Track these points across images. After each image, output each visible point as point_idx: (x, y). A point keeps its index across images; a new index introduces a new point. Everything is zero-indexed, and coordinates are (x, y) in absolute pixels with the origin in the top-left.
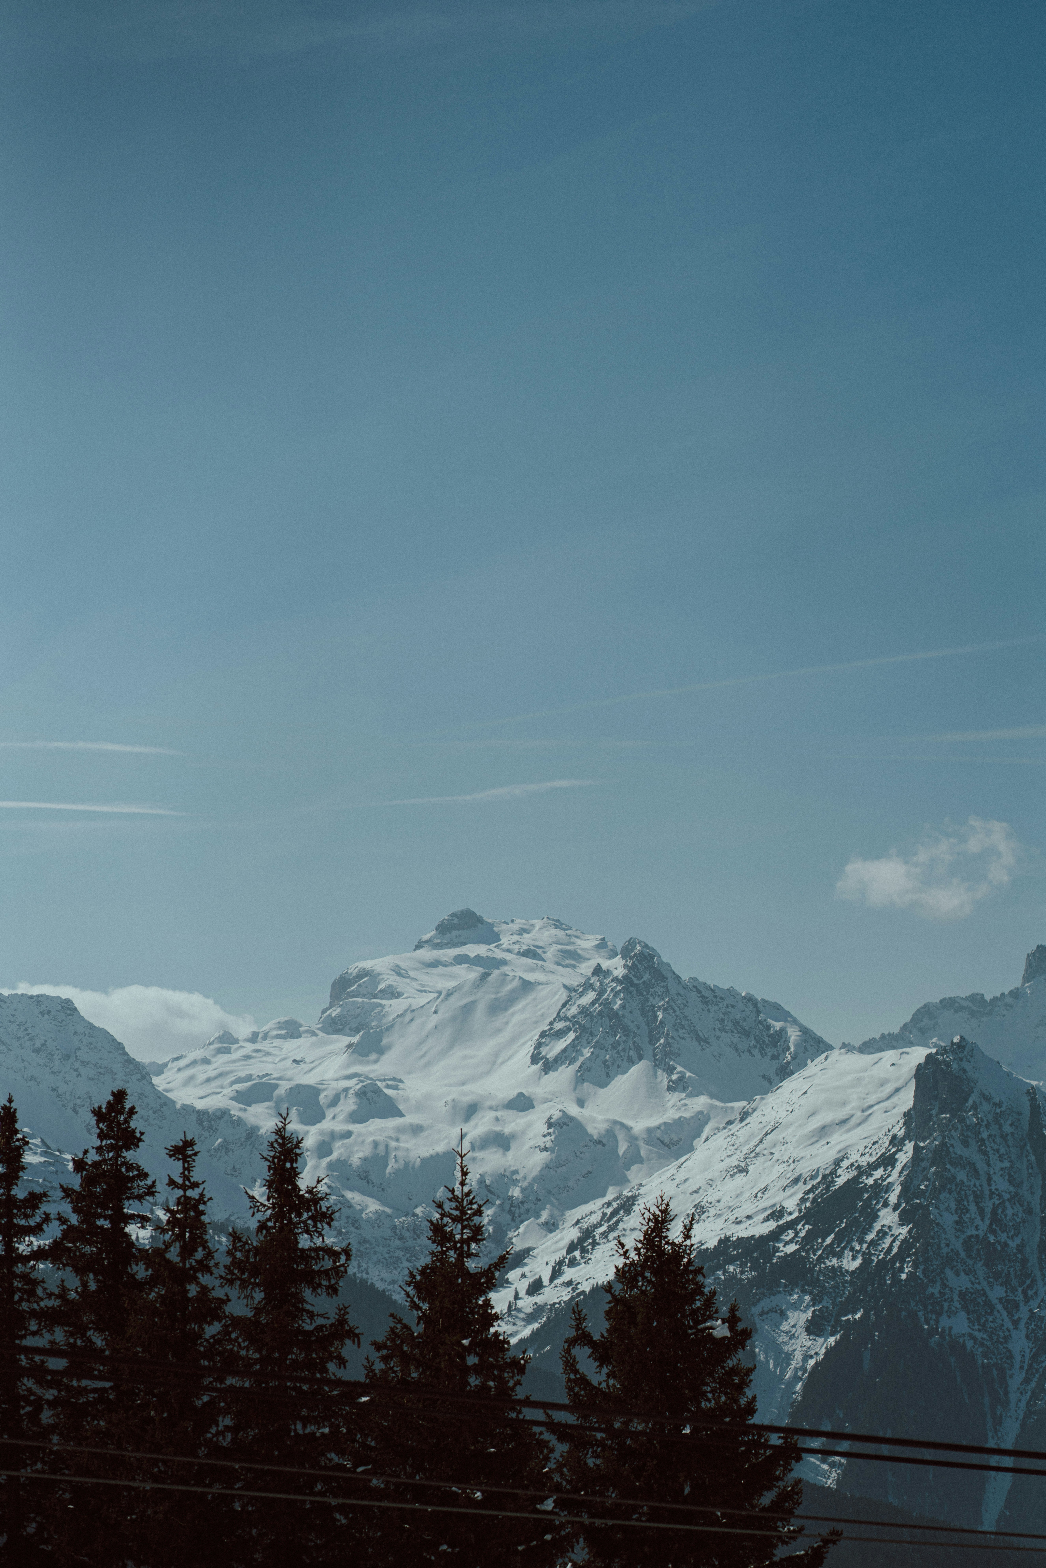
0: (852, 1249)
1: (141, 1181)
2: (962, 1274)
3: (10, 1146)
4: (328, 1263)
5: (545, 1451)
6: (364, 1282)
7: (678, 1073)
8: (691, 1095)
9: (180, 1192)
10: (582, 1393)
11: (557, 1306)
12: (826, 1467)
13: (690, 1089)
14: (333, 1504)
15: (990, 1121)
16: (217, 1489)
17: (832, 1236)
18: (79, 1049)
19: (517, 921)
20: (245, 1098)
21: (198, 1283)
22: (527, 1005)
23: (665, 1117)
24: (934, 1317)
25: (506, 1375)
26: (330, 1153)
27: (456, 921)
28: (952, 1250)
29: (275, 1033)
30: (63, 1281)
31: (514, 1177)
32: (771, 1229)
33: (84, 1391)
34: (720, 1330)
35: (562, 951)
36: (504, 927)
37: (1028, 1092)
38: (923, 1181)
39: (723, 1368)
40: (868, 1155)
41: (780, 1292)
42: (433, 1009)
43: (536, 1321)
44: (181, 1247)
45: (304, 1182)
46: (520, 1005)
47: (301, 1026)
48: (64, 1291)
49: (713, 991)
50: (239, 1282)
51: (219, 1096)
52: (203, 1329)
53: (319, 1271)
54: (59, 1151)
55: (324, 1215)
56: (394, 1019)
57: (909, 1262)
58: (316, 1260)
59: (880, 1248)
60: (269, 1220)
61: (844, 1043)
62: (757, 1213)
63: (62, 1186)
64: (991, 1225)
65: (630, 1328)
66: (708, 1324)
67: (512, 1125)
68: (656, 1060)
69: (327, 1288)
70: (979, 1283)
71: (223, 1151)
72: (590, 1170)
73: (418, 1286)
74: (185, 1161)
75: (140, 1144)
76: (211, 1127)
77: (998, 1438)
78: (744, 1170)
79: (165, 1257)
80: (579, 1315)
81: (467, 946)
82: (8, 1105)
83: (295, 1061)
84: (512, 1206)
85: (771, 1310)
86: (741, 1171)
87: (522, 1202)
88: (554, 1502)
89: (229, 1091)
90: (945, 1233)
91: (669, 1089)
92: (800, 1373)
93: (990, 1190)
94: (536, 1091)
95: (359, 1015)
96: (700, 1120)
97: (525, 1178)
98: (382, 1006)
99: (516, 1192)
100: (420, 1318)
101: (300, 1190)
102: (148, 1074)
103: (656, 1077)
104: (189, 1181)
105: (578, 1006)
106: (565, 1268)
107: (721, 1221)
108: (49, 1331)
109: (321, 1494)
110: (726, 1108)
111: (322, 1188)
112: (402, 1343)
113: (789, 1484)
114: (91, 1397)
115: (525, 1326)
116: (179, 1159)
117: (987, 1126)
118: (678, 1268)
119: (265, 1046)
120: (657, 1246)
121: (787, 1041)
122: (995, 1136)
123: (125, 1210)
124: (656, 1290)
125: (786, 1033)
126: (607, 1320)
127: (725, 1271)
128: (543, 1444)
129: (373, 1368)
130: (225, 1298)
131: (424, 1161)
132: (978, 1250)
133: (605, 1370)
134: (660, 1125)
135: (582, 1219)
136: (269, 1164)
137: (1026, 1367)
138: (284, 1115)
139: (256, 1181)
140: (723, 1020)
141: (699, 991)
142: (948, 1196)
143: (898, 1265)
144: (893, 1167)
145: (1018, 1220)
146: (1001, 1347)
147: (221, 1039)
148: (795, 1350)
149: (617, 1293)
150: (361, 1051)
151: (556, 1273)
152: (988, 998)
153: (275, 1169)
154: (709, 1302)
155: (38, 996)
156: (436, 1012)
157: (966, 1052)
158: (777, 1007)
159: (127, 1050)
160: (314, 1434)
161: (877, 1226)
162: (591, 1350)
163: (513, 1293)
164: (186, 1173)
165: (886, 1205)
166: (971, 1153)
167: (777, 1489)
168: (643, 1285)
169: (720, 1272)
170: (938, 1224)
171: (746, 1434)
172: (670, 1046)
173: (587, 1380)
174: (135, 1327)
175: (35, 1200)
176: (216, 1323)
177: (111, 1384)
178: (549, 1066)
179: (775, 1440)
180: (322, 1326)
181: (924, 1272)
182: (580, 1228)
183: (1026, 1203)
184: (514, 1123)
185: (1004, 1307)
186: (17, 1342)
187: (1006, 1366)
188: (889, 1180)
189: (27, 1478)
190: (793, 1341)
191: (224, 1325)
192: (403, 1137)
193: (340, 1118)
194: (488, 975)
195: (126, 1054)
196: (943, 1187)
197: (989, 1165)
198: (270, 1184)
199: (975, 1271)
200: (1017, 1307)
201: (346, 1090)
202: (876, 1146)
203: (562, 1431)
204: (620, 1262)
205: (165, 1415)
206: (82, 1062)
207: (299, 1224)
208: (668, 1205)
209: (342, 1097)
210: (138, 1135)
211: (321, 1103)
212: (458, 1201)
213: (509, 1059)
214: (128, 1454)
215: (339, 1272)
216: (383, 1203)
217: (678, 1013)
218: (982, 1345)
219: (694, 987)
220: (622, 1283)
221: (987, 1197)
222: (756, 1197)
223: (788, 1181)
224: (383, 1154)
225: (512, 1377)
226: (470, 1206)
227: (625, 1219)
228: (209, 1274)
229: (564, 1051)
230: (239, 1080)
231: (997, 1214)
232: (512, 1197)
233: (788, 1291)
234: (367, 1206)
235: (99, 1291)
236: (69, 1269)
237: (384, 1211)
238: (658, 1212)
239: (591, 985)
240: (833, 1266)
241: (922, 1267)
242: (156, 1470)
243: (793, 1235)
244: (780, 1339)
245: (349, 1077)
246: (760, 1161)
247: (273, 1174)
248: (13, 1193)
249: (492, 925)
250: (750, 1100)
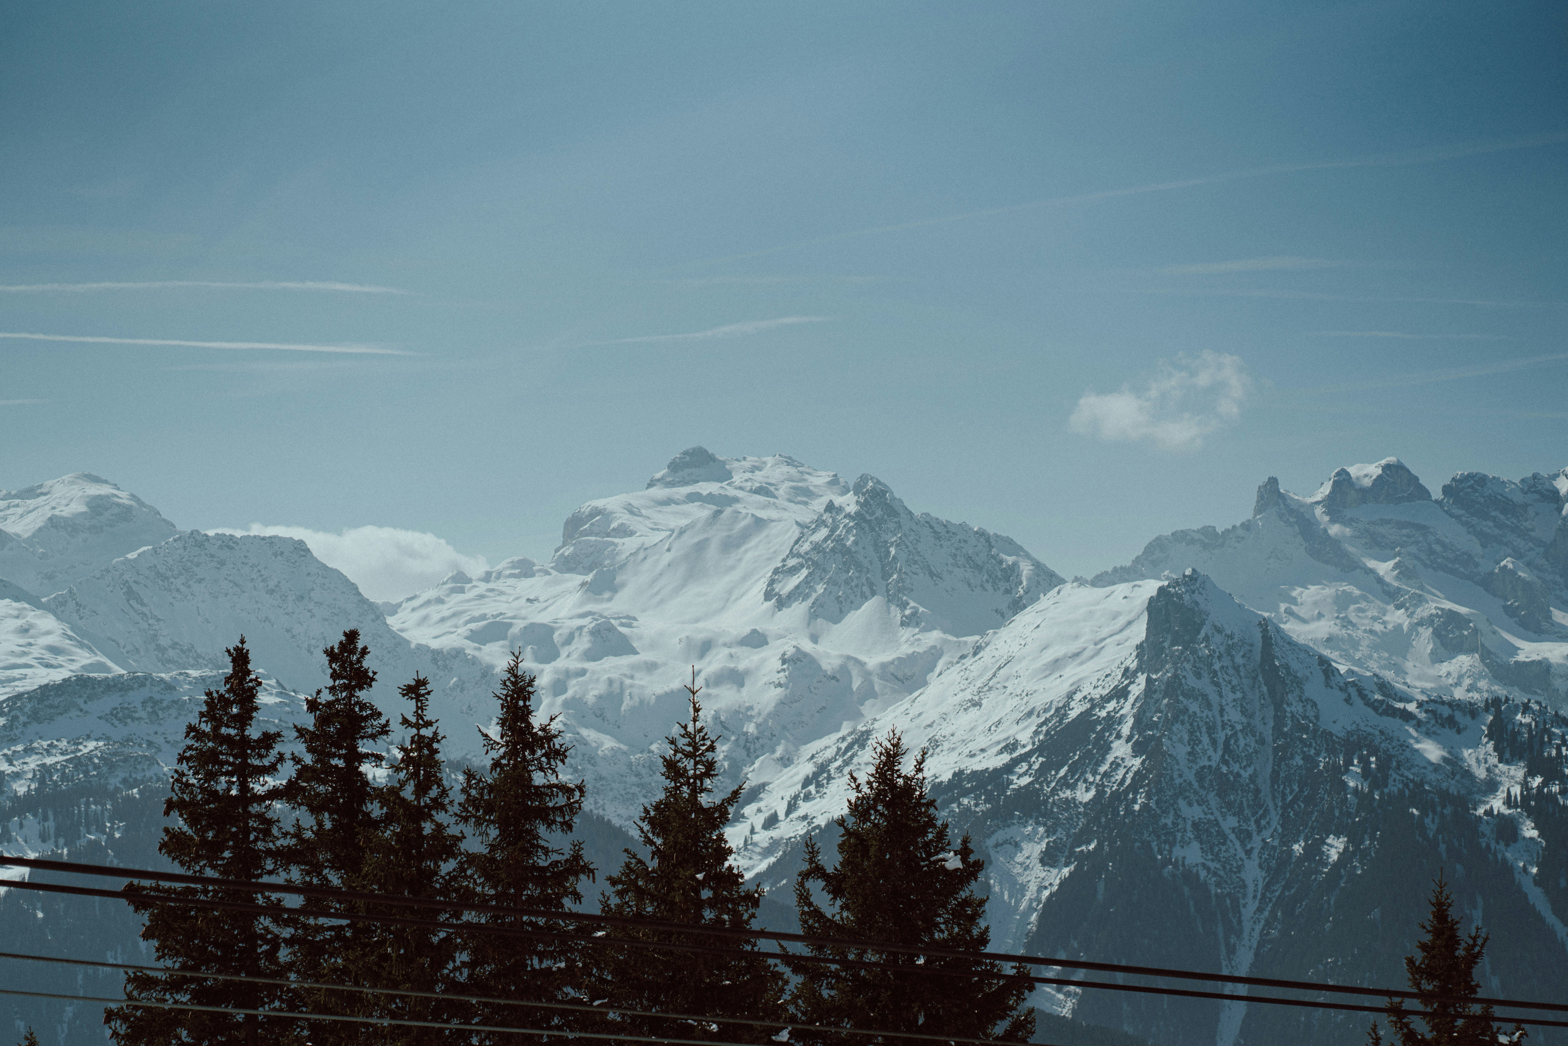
0: (1085, 781)
1: (375, 720)
2: (1195, 804)
3: (244, 687)
4: (561, 800)
5: (780, 983)
6: (600, 819)
7: (912, 608)
8: (925, 630)
9: (414, 731)
10: (816, 925)
11: (793, 840)
12: (1061, 996)
13: (923, 624)
14: (570, 1037)
15: (1222, 652)
16: (455, 1024)
17: (1066, 768)
18: (313, 589)
19: (749, 458)
20: (480, 637)
21: (433, 821)
22: (760, 541)
23: (898, 651)
24: (1167, 847)
25: (740, 908)
26: (565, 691)
27: (688, 458)
28: (1185, 781)
29: (508, 572)
30: (298, 820)
31: (749, 713)
32: (1005, 762)
33: (319, 929)
34: (953, 862)
35: (793, 488)
36: (736, 464)
37: (1260, 624)
38: (1155, 712)
39: (955, 899)
40: (1100, 688)
41: (1013, 824)
42: (667, 547)
43: (772, 855)
44: (415, 786)
45: (538, 720)
46: (753, 542)
47: (534, 565)
48: (299, 830)
49: (945, 526)
50: (474, 820)
51: (453, 636)
52: (439, 867)
53: (554, 807)
54: (294, 691)
55: (557, 753)
56: (627, 558)
57: (1142, 793)
58: (550, 796)
59: (1113, 780)
60: (503, 757)
61: (1076, 577)
62: (990, 746)
63: (295, 727)
64: (1223, 756)
65: (863, 861)
66: (941, 856)
67: (747, 661)
68: (889, 595)
69: (562, 824)
70: (1212, 814)
71: (459, 690)
72: (824, 704)
73: (652, 822)
74: (418, 700)
75: (373, 683)
76: (446, 666)
77: (1232, 967)
78: (977, 704)
79: (399, 795)
80: (812, 848)
81: (700, 483)
82: (240, 646)
83: (528, 600)
84: (747, 741)
85: (1006, 842)
86: (974, 705)
87: (757, 738)
88: (789, 1033)
89: (463, 631)
90: (1178, 764)
91: (903, 624)
92: (1034, 904)
93: (1223, 721)
94: (771, 627)
95: (591, 554)
96: (934, 654)
97: (759, 714)
98: (616, 545)
99: (751, 728)
100: (654, 853)
101: (533, 728)
102: (382, 614)
103: (889, 612)
104: (423, 720)
105: (811, 543)
106: (800, 802)
107: (954, 755)
108: (285, 870)
109: (558, 1028)
110: (960, 642)
111: (555, 727)
112: (637, 878)
113: (1022, 1014)
114: (328, 934)
115: (761, 860)
116: (412, 698)
117: (1219, 658)
118: (910, 801)
119: (499, 585)
120: (889, 779)
121: (1019, 575)
122: (1227, 667)
123: (360, 749)
124: (889, 822)
125: (1019, 567)
126: (840, 853)
127: (959, 804)
128: (778, 976)
129: (609, 902)
130: (460, 835)
131: (659, 698)
132: (1211, 780)
133: (839, 902)
134: (894, 660)
135: (817, 753)
136: (501, 702)
137: (1259, 897)
138: (517, 654)
139: (491, 719)
140: (955, 555)
141: (931, 527)
142: (1180, 727)
143: (1131, 796)
144: (1126, 699)
145: (1251, 751)
146: (1234, 877)
147: (454, 579)
148: (1029, 881)
149: (850, 826)
150: (594, 590)
151: (792, 807)
152: (1219, 530)
153: (508, 707)
154: (941, 834)
155: (270, 538)
156: (669, 550)
157: (1198, 585)
158: (1010, 542)
159: (361, 590)
160: (550, 968)
161: (1110, 758)
162: (824, 883)
163: (749, 828)
164: (420, 711)
165: (1119, 737)
166: (1204, 685)
167: (1010, 1019)
168: (875, 818)
169: (954, 805)
170: (1170, 756)
171: (979, 963)
172: (903, 581)
173: (820, 913)
174: (370, 865)
175: (268, 740)
176: (451, 860)
177: (349, 922)
178: (782, 603)
179: (1009, 969)
180: (558, 862)
181: (1157, 803)
182: (815, 763)
183: (1258, 734)
184: (747, 659)
185: (1237, 837)
186: (253, 880)
187: (1240, 895)
188: (1122, 712)
189: (265, 1016)
190: (1028, 872)
191: (460, 862)
192: (638, 675)
193: (575, 656)
194: (720, 512)
195: (359, 594)
196: (1176, 719)
197: (1221, 696)
198: (503, 722)
199: (1208, 801)
200: (1249, 836)
201: (580, 628)
202: (1109, 678)
203: (796, 963)
204: (853, 796)
205: (402, 951)
206: (316, 603)
207: (533, 761)
208: (899, 739)
209: (577, 634)
210: (371, 674)
211: (555, 641)
212: (690, 737)
213: (743, 595)
214: (365, 990)
215: (573, 808)
216: (619, 740)
217: (911, 548)
218: (1215, 874)
219: (927, 522)
220: (854, 816)
221: (1220, 728)
222: (990, 730)
223: (1022, 714)
224: (618, 691)
225: (746, 911)
226: (702, 742)
227: (859, 753)
228: (443, 812)
229: (797, 587)
230: (473, 620)
231: (1230, 745)
232: (747, 733)
233: (1022, 823)
234: (602, 744)
235: (334, 829)
236: (304, 808)
237: (619, 748)
238: (889, 746)
239: (824, 521)
240: (1067, 799)
241: (1155, 798)
242: (394, 1006)
243: (1027, 767)
244: (1015, 871)
245: (583, 616)
246: (992, 695)
247: (506, 712)
248: (247, 733)
249: (724, 463)
250: (983, 634)
